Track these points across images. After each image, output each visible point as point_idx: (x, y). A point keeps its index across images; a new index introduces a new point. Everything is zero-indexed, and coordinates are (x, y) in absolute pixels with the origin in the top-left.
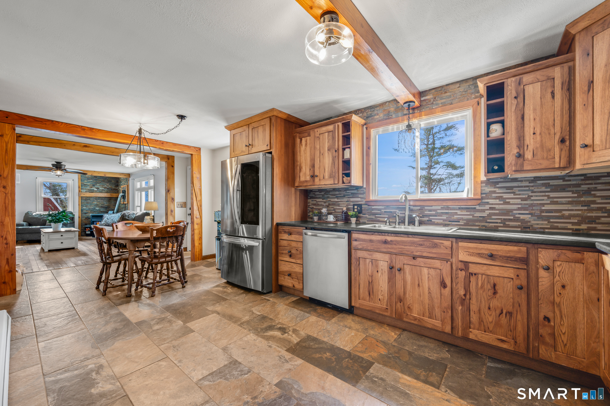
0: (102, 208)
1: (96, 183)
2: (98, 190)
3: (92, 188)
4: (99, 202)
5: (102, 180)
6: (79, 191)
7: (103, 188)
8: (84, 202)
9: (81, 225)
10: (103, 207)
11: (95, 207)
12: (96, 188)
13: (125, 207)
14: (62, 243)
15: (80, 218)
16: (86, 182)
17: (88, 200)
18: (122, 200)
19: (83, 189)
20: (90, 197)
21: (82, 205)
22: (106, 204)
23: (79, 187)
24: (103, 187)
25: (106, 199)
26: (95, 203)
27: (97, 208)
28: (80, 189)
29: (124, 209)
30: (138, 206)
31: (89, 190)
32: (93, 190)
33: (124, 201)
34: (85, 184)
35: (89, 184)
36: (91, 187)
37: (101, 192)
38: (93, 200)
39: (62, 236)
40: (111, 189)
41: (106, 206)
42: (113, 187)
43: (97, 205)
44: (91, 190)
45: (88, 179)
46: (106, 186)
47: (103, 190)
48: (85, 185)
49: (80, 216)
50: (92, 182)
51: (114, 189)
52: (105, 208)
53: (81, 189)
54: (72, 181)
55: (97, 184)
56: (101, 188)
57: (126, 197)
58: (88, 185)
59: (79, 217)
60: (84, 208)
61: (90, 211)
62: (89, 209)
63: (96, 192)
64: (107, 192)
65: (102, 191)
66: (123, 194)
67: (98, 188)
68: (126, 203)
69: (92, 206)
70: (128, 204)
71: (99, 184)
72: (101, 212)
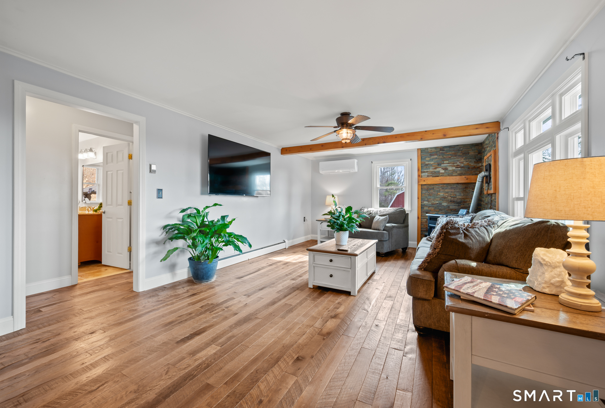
0: (453, 204)
1: (443, 161)
2: (447, 171)
3: (437, 170)
4: (447, 193)
5: (453, 152)
6: (419, 176)
7: (454, 168)
8: (425, 194)
9: (421, 231)
10: (454, 202)
11: (442, 201)
12: (443, 169)
13: (492, 201)
14: (331, 276)
15: (420, 219)
16: (428, 161)
17: (431, 189)
18: (485, 186)
19: (424, 172)
20: (433, 185)
21: (422, 198)
22: (459, 196)
23: (418, 170)
24: (454, 166)
25: (460, 186)
26: (441, 194)
27: (445, 204)
28: (420, 172)
29: (489, 206)
30: (519, 199)
31: (432, 172)
32: (439, 172)
33: (488, 189)
34: (427, 163)
35: (432, 163)
36: (436, 168)
37: (451, 175)
38: (438, 190)
39: (331, 261)
40: (469, 168)
41: (459, 201)
42: (472, 164)
43: (444, 198)
44: (435, 172)
45: (431, 155)
46: (458, 163)
47: (454, 171)
48: (427, 165)
49: (420, 217)
50: (436, 158)
51: (474, 167)
52: (458, 203)
53: (422, 172)
54: (410, 161)
55: (445, 162)
56: (450, 168)
57: (492, 180)
58: (431, 165)
59: (418, 218)
60: (426, 202)
61: (433, 208)
62: (432, 204)
63: (442, 175)
64: (460, 175)
65: (452, 173)
66: (487, 174)
67: (445, 169)
68: (492, 191)
69: (437, 200)
70: (495, 193)
71: (447, 162)
72: (451, 210)
